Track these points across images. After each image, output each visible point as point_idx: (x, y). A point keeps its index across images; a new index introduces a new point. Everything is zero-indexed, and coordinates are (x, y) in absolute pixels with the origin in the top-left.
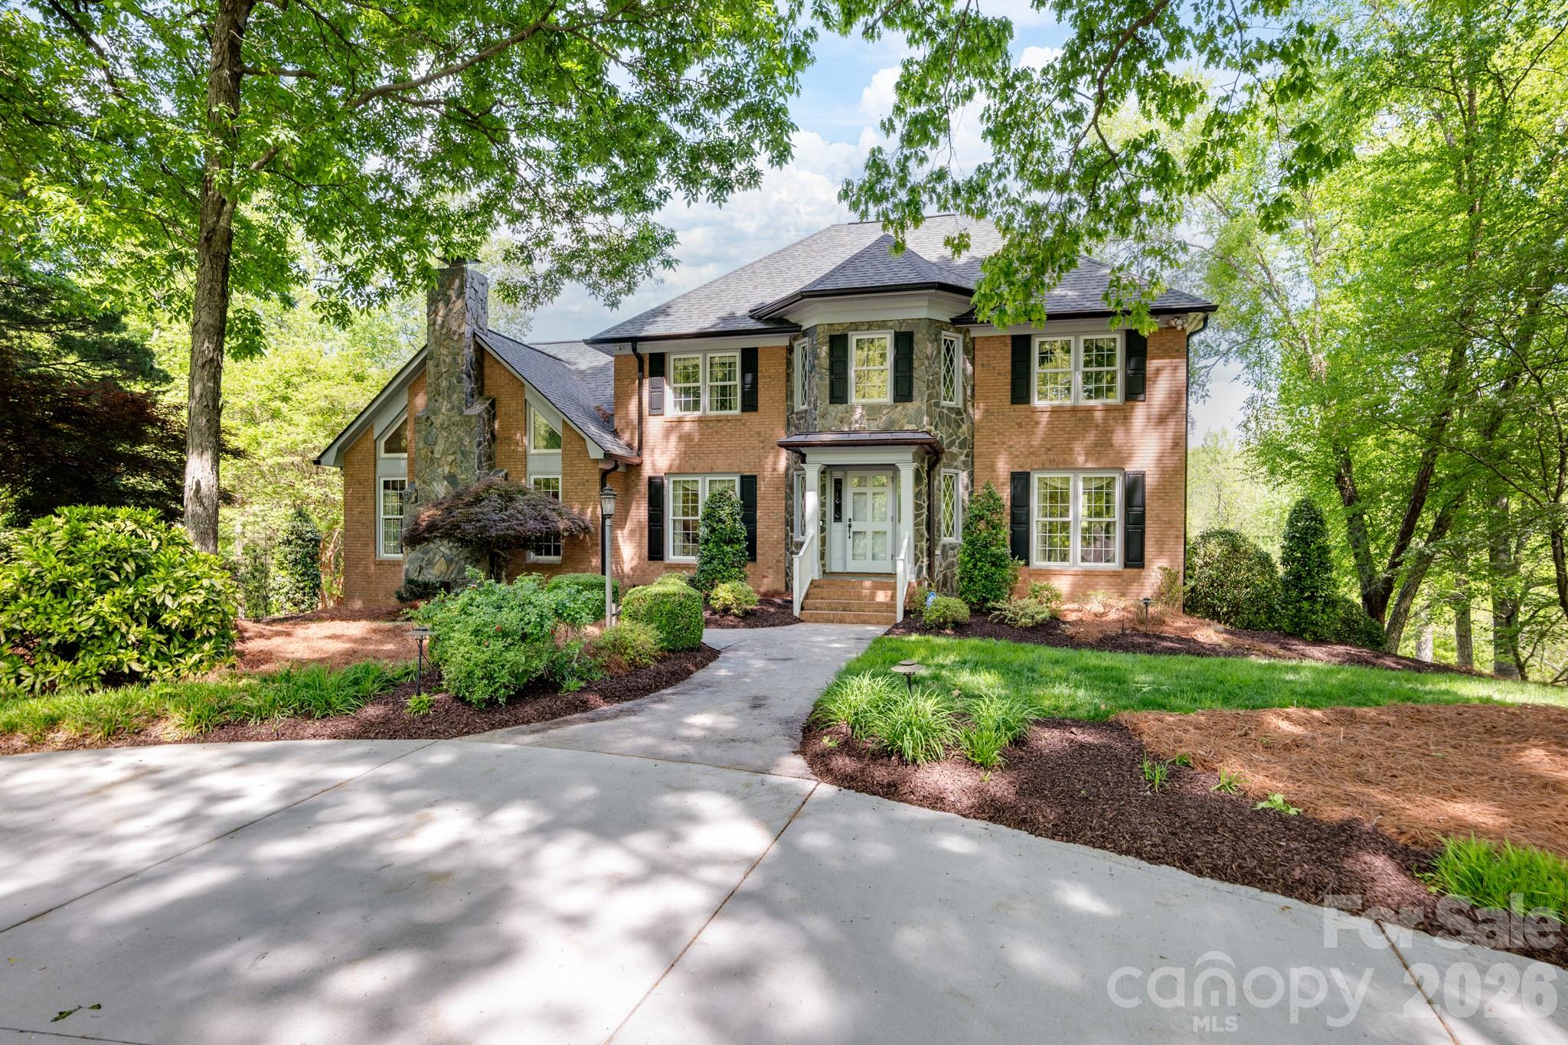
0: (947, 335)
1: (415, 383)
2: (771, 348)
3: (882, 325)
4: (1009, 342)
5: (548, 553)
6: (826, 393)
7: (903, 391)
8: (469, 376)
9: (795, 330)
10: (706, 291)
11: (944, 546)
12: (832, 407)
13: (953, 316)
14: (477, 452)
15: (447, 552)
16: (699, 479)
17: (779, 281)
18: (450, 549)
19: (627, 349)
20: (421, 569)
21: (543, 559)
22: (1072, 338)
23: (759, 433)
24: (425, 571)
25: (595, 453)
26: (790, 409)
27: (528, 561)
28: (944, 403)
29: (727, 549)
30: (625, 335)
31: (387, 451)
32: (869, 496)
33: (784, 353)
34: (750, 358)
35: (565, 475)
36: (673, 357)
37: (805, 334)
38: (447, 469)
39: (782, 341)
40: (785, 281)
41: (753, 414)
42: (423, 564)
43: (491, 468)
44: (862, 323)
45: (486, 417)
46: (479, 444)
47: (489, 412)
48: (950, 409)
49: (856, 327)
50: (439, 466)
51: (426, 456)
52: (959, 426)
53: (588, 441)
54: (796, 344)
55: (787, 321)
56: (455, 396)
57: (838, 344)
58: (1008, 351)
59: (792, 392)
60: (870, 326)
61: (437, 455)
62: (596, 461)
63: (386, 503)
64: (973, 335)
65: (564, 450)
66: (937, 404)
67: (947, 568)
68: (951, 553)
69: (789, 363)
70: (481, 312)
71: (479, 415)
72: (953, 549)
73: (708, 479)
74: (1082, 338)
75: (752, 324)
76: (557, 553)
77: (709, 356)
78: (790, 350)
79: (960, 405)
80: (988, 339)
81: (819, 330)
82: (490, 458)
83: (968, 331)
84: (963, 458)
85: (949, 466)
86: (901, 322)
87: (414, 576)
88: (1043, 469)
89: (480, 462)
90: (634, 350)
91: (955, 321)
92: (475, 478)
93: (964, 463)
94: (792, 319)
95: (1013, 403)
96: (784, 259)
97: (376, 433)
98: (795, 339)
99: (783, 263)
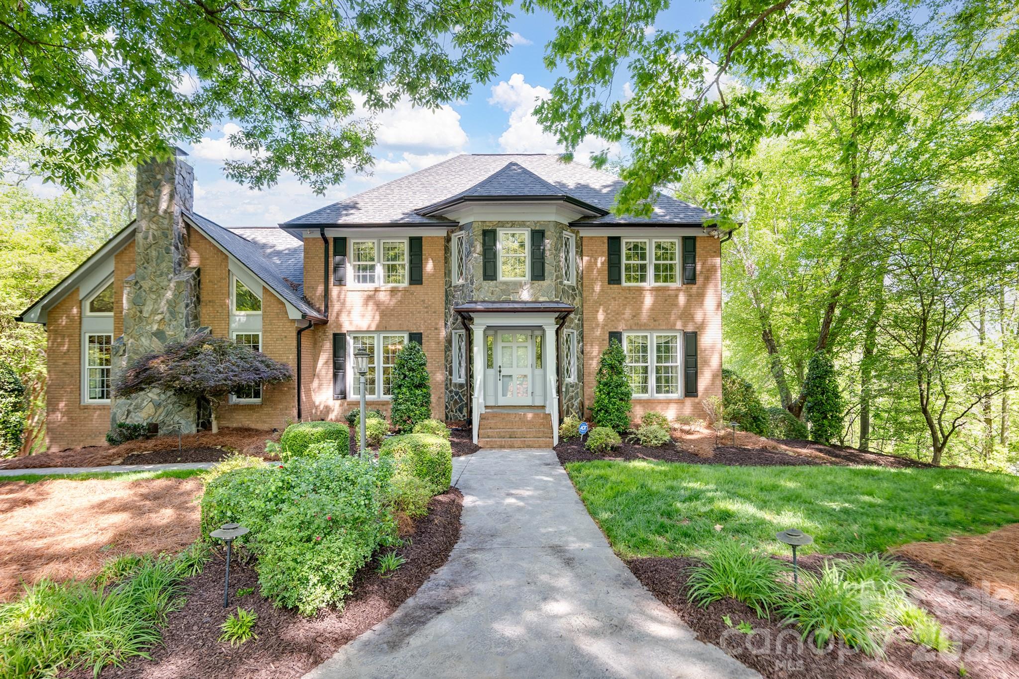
0: (567, 234)
1: (122, 252)
2: (432, 238)
3: (522, 224)
4: (606, 241)
5: (248, 396)
6: (480, 272)
7: (538, 274)
8: (177, 248)
9: (454, 225)
10: (376, 193)
11: (567, 385)
12: (485, 283)
13: (570, 221)
14: (185, 312)
15: (156, 397)
16: (375, 336)
17: (432, 190)
18: (159, 395)
19: (317, 234)
20: (129, 412)
21: (244, 401)
22: (647, 241)
23: (424, 301)
24: (132, 414)
25: (294, 314)
26: (449, 284)
27: (231, 403)
28: (566, 282)
29: (418, 392)
30: (315, 222)
31: (93, 309)
32: (515, 349)
33: (443, 242)
34: (416, 244)
35: (265, 332)
36: (353, 241)
37: (461, 228)
38: (155, 327)
39: (442, 233)
40: (436, 190)
41: (418, 286)
42: (131, 408)
43: (197, 325)
44: (507, 222)
45: (192, 282)
46: (187, 306)
47: (195, 279)
48: (569, 287)
49: (502, 224)
50: (148, 324)
51: (134, 316)
52: (574, 299)
53: (287, 305)
54: (453, 235)
55: (446, 219)
56: (164, 264)
57: (489, 236)
58: (605, 247)
59: (450, 271)
60: (513, 224)
61: (145, 314)
62: (294, 321)
63: (91, 354)
64: (581, 235)
65: (265, 312)
66: (561, 283)
67: (569, 400)
68: (571, 389)
69: (447, 249)
70: (188, 196)
71: (187, 281)
72: (572, 386)
73: (382, 336)
74: (654, 240)
75: (418, 220)
76: (257, 395)
77: (382, 241)
78: (448, 240)
79: (575, 284)
80: (591, 238)
81: (475, 225)
82: (196, 317)
83: (578, 232)
84: (576, 321)
85: (569, 327)
86: (536, 223)
87: (121, 419)
88: (631, 329)
89: (188, 321)
90: (323, 235)
91: (571, 225)
92: (183, 334)
93: (578, 325)
94: (451, 217)
95: (609, 283)
96: (430, 175)
97: (82, 295)
98: (452, 232)
99: (431, 178)
